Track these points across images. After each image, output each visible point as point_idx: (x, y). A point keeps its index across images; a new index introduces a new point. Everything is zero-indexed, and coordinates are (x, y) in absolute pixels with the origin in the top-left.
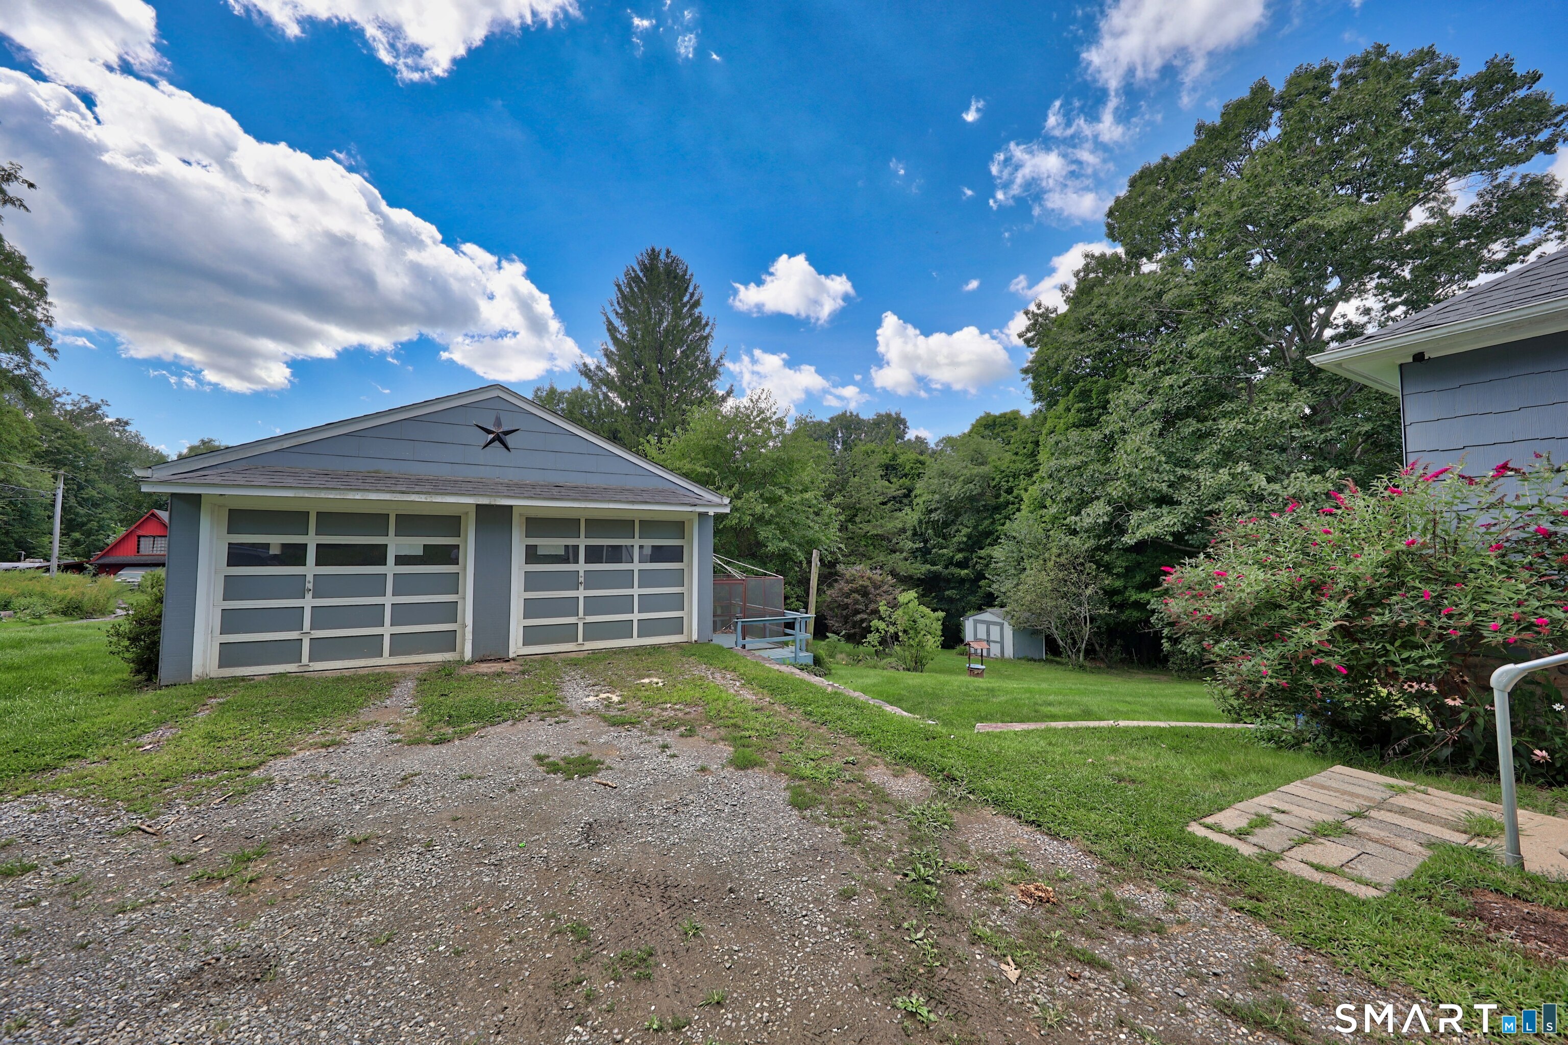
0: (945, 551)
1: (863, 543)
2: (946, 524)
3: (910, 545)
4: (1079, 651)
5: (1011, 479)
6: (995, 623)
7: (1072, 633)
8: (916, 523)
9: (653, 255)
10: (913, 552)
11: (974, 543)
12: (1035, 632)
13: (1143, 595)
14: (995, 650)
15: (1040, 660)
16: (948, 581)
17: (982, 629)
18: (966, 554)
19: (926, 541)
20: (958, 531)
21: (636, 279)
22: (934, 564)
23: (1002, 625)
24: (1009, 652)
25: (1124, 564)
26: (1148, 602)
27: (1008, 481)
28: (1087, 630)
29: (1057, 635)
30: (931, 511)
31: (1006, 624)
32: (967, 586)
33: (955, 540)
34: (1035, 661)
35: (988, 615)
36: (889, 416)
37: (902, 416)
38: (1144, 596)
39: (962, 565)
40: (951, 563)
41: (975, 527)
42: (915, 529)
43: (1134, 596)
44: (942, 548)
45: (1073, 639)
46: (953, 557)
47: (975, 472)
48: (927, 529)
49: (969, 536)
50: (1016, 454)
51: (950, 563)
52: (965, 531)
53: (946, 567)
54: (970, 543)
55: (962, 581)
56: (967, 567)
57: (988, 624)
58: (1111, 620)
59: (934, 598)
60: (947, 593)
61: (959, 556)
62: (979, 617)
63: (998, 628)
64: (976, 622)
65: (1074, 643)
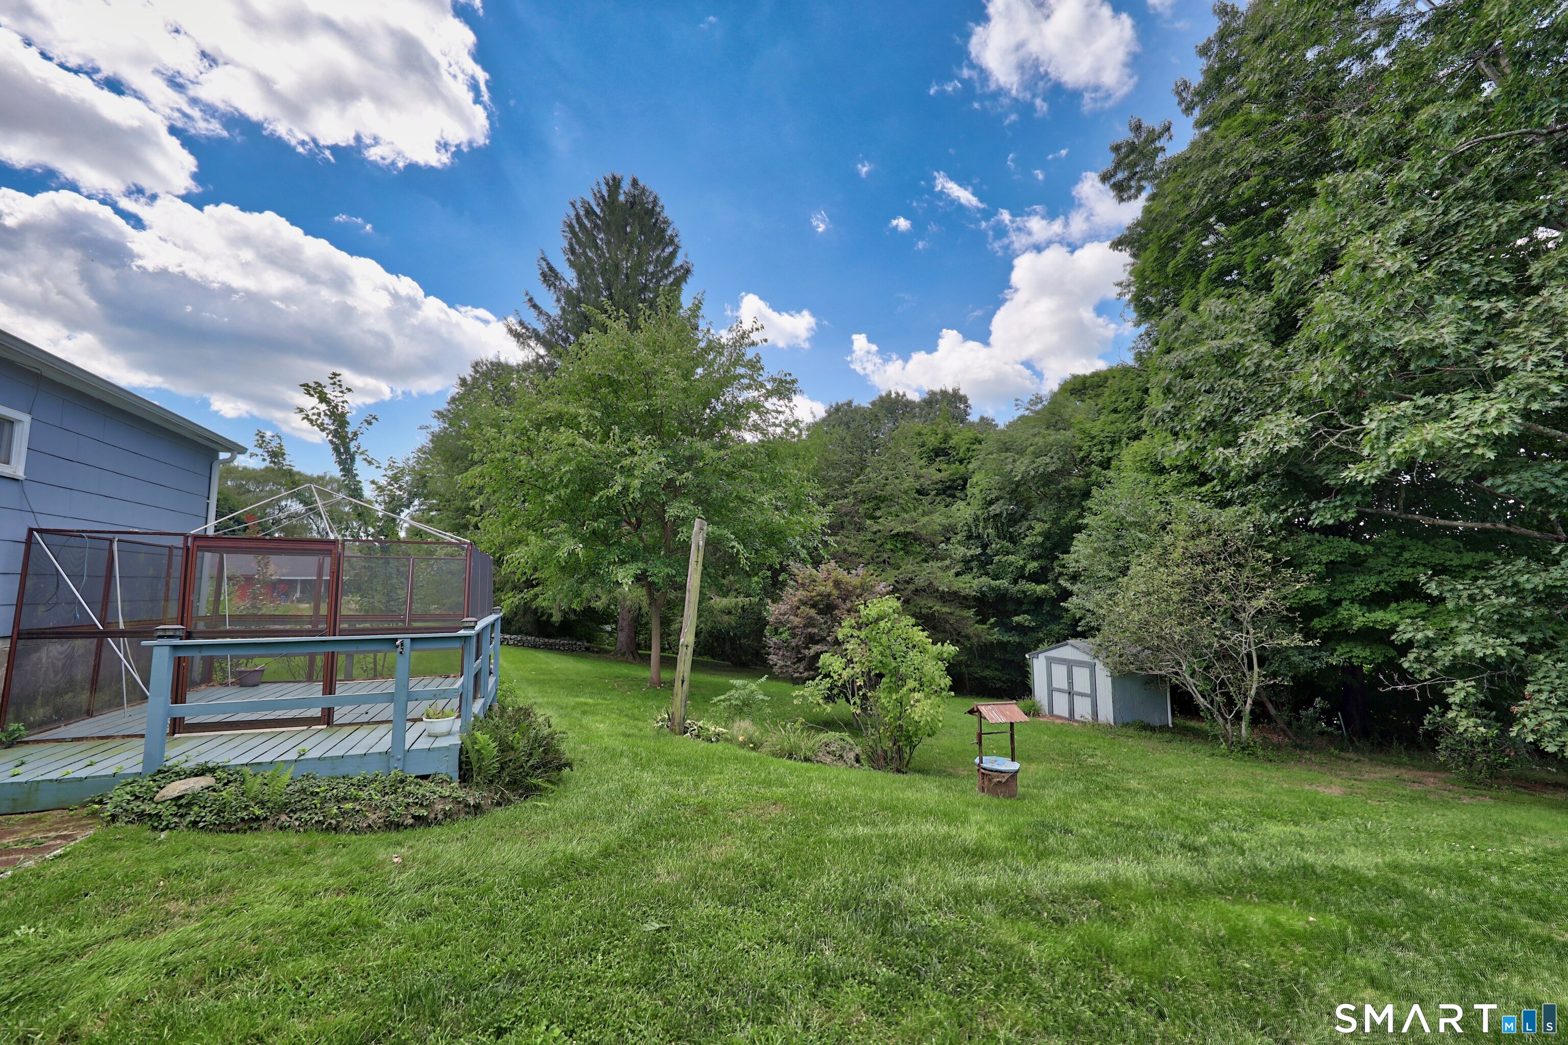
0: (1011, 558)
1: (888, 546)
2: (1014, 519)
3: (962, 550)
4: (1238, 717)
5: (1108, 447)
6: (1081, 664)
7: (1222, 683)
8: (970, 521)
9: (615, 184)
10: (966, 562)
11: (1055, 547)
12: (1153, 681)
13: (1379, 615)
14: (1083, 708)
15: (1163, 728)
16: (1019, 602)
17: (1060, 672)
18: (1043, 562)
19: (985, 547)
20: (1031, 528)
21: (589, 212)
22: (996, 577)
23: (1092, 668)
24: (1106, 713)
25: (1325, 559)
26: (1393, 628)
27: (1102, 451)
28: (1254, 681)
29: (1193, 686)
30: (991, 503)
31: (1099, 666)
32: (1046, 608)
33: (1026, 541)
34: (1153, 729)
35: (1069, 651)
36: (944, 393)
37: (962, 392)
38: (1381, 617)
39: (1037, 577)
40: (1023, 577)
41: (1055, 521)
42: (970, 531)
43: (1360, 618)
44: (1008, 554)
45: (1227, 695)
46: (1023, 567)
47: (1051, 439)
48: (985, 528)
49: (1047, 535)
50: (1115, 411)
51: (1020, 575)
52: (1039, 527)
53: (1015, 582)
54: (1048, 544)
55: (1039, 601)
56: (1045, 582)
57: (1070, 664)
58: (1304, 664)
59: (993, 626)
60: (1016, 619)
61: (1033, 566)
62: (1055, 653)
63: (1086, 672)
64: (1050, 661)
65: (1230, 702)
